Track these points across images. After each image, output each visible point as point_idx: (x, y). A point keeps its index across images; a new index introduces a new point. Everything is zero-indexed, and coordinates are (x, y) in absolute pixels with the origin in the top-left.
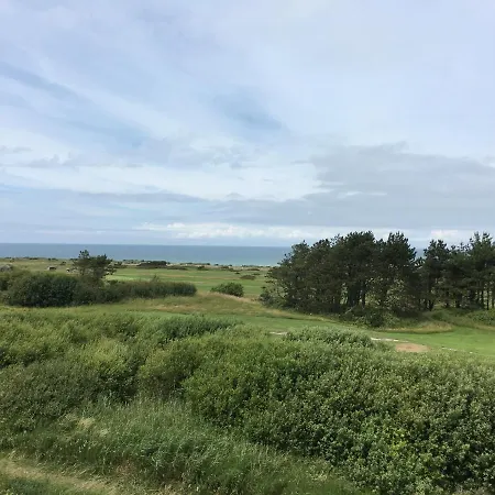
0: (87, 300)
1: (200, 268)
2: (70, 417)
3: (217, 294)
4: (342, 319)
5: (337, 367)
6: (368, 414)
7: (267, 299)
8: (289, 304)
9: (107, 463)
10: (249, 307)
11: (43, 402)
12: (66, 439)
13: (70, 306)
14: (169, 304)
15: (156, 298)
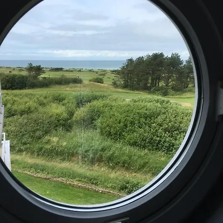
0: (33, 86)
1: (79, 71)
2: (47, 138)
3: (91, 82)
4: (150, 93)
5: (164, 113)
6: (180, 133)
7: (115, 84)
8: (125, 86)
9: (68, 156)
10: (108, 88)
11: (34, 132)
12: (48, 147)
13: (25, 89)
14: (71, 87)
15: (65, 85)
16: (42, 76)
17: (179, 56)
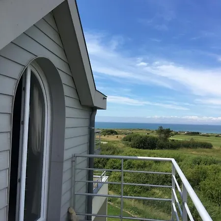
0: (161, 147)
1: (216, 136)
9: (167, 209)
13: (155, 150)
14: (198, 152)
15: (192, 148)
16: (171, 138)
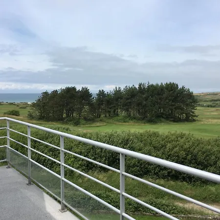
3: (6, 115)
4: (63, 123)
7: (31, 117)
8: (41, 118)
17: (88, 90)
